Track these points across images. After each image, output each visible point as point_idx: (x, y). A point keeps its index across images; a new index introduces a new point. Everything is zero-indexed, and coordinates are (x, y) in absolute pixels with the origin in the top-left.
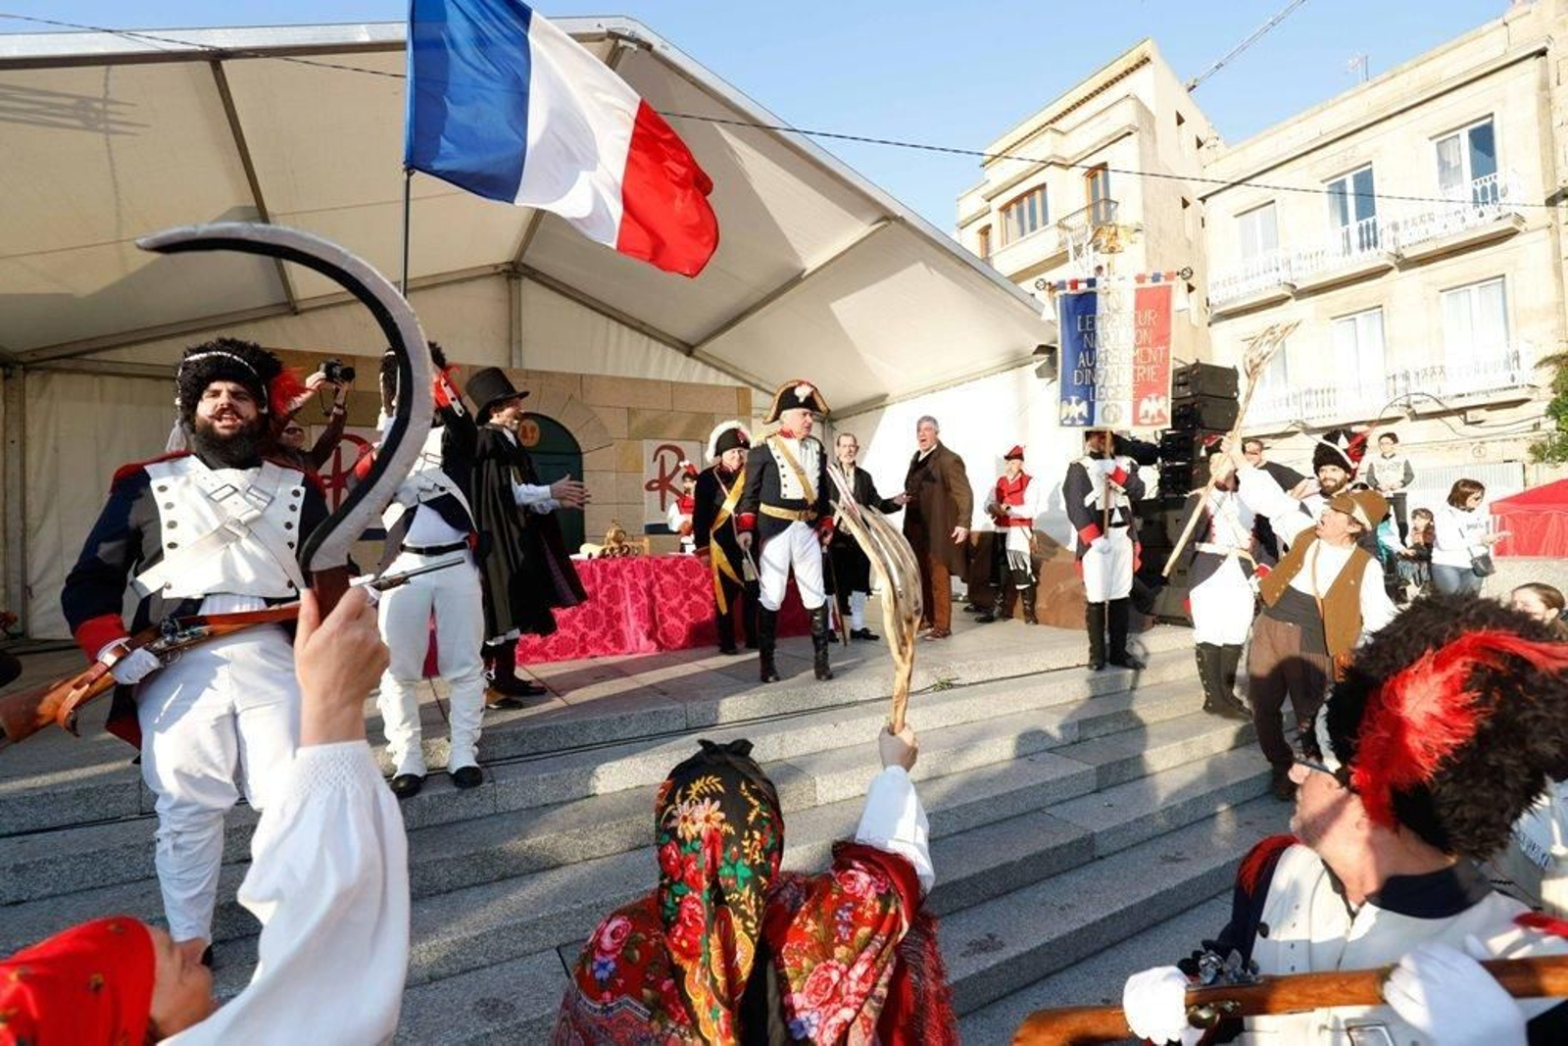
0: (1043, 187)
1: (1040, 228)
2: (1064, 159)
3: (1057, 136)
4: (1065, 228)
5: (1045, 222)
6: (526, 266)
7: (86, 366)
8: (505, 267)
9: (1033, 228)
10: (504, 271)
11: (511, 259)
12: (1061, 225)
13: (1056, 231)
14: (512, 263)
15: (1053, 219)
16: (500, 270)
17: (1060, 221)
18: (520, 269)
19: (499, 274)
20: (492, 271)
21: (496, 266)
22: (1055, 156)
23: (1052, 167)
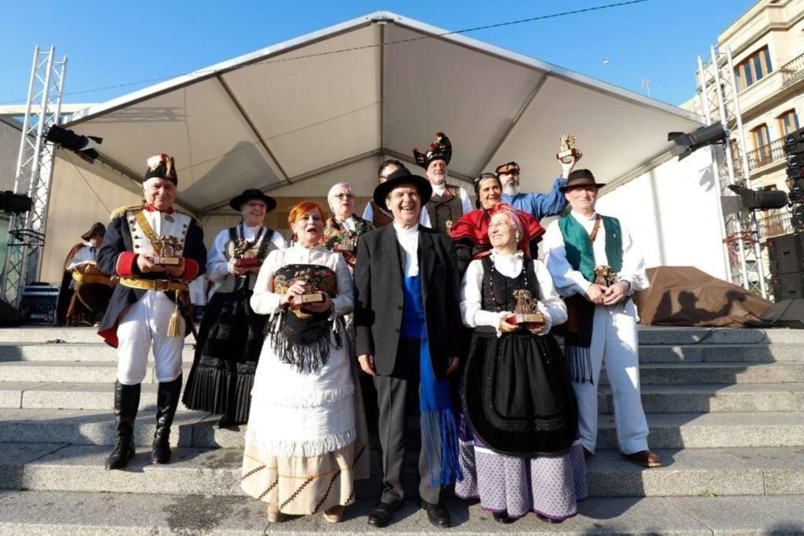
0: (765, 48)
1: (766, 75)
2: (784, 24)
3: (776, 10)
4: (787, 71)
5: (770, 70)
6: (386, 149)
7: (223, 212)
8: (376, 151)
9: (760, 76)
10: (377, 153)
11: (379, 147)
12: (784, 70)
13: (780, 75)
14: (379, 149)
15: (775, 67)
16: (375, 153)
17: (783, 67)
18: (384, 150)
19: (375, 155)
20: (371, 154)
21: (372, 152)
22: (772, 24)
23: (771, 33)
